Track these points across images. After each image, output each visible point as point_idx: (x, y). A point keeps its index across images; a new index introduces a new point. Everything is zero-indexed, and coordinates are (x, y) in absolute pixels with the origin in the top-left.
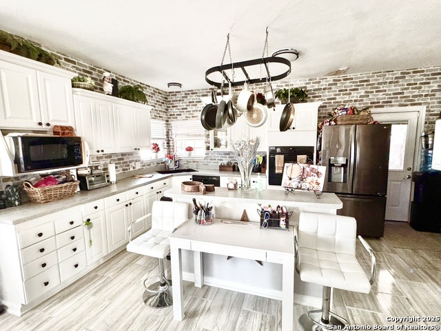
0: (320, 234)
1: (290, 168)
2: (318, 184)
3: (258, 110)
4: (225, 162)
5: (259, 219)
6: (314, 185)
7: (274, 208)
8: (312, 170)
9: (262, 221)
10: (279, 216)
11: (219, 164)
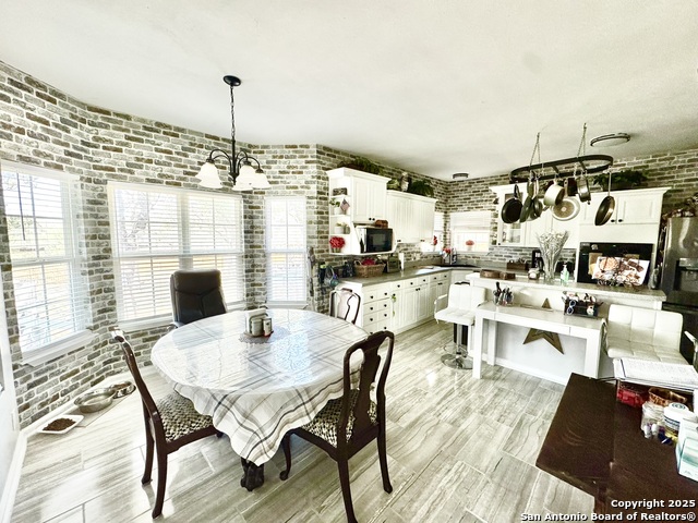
0: (634, 326)
1: (604, 261)
2: (637, 277)
3: (568, 203)
4: (515, 259)
5: (562, 306)
6: (633, 278)
7: (582, 298)
8: (631, 264)
9: (566, 308)
10: (587, 304)
11: (507, 261)
